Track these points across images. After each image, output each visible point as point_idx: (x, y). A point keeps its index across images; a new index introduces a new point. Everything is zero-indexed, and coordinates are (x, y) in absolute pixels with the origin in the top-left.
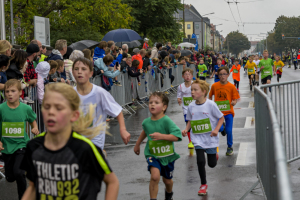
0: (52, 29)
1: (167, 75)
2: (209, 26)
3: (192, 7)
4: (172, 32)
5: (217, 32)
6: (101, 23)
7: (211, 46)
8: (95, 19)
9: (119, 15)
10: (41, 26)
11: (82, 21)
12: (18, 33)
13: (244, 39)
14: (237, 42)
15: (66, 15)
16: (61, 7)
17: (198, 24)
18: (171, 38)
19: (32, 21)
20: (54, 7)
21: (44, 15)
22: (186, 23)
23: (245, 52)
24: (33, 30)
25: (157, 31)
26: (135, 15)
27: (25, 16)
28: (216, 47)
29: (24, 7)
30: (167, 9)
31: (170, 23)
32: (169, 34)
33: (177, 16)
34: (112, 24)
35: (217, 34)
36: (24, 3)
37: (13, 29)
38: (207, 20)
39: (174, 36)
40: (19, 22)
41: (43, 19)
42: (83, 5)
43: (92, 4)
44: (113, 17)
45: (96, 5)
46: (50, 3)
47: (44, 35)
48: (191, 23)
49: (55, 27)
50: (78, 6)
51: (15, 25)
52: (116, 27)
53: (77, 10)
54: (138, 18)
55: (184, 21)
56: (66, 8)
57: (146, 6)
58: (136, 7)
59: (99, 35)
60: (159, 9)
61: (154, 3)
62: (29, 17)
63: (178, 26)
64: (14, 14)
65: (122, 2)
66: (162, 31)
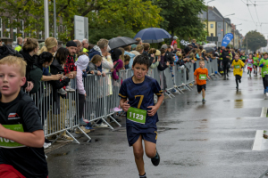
0: (90, 27)
1: (192, 68)
2: (230, 25)
3: (215, 9)
4: (197, 31)
5: (237, 31)
6: (133, 22)
7: (231, 43)
8: (128, 18)
9: (150, 15)
10: (80, 24)
11: (117, 20)
12: (60, 31)
13: (262, 37)
14: (254, 40)
15: (103, 15)
16: (99, 8)
17: (221, 24)
18: (195, 36)
19: (73, 20)
20: (92, 7)
21: (84, 15)
22: (210, 23)
23: (262, 49)
24: (73, 28)
25: (184, 30)
26: (164, 16)
27: (67, 15)
28: (236, 45)
29: (65, 7)
30: (193, 10)
31: (196, 23)
32: (194, 33)
33: (201, 16)
34: (143, 23)
35: (237, 33)
36: (66, 4)
37: (55, 26)
38: (228, 20)
39: (199, 35)
40: (61, 21)
41: (82, 18)
42: (118, 7)
43: (126, 6)
44: (144, 16)
45: (130, 6)
46: (88, 4)
47: (83, 32)
48: (214, 23)
49: (93, 25)
50: (113, 7)
51: (58, 24)
52: (147, 26)
53: (112, 10)
54: (166, 19)
55: (207, 21)
56: (103, 8)
57: (175, 7)
58: (165, 8)
59: (132, 33)
60: (186, 10)
61: (181, 4)
62: (70, 16)
63: (202, 26)
64: (57, 13)
65: (152, 4)
66: (188, 30)
